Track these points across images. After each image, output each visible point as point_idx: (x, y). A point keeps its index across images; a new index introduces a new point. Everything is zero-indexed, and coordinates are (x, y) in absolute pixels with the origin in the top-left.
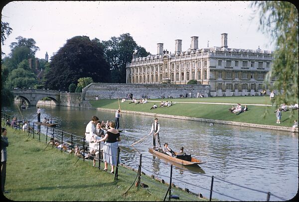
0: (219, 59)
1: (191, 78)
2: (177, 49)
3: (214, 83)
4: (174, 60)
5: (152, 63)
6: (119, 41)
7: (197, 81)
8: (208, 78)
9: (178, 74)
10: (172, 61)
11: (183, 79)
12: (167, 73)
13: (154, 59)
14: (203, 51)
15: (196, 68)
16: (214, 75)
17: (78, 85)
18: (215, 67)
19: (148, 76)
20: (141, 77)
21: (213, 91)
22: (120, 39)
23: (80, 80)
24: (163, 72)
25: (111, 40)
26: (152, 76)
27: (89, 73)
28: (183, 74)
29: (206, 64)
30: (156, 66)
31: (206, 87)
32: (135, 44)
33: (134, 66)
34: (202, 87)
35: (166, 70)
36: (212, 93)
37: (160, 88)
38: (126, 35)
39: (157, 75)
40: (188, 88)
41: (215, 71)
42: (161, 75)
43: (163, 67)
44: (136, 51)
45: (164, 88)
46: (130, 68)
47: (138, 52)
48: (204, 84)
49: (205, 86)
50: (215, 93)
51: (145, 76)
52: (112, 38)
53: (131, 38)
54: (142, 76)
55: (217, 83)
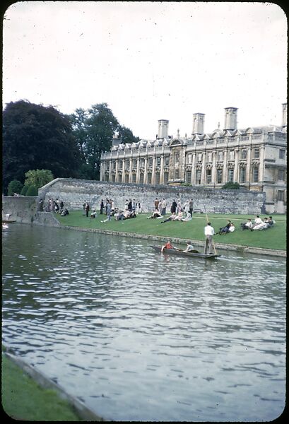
0: (281, 148)
1: (225, 180)
2: (196, 129)
3: (272, 190)
4: (193, 148)
5: (149, 153)
6: (90, 116)
7: (238, 185)
8: (261, 179)
9: (199, 171)
10: (189, 149)
11: (209, 181)
12: (177, 170)
13: (153, 146)
14: (251, 131)
15: (236, 163)
16: (271, 174)
17: (27, 182)
18: (274, 161)
19: (142, 175)
20: (127, 176)
21: (269, 204)
22: (91, 112)
23: (30, 173)
24: (171, 168)
25: (75, 113)
26: (150, 174)
27: (46, 162)
28: (209, 172)
29: (257, 155)
30: (158, 157)
31: (259, 195)
32: (115, 123)
33: (116, 157)
34: (251, 195)
35: (177, 164)
36: (268, 208)
37: (180, 194)
38: (102, 105)
39: (158, 174)
40: (228, 197)
41: (274, 167)
42: (166, 174)
43: (171, 160)
44: (117, 133)
45: (187, 195)
46: (107, 162)
47: (120, 135)
48: (252, 189)
49: (255, 193)
50: (273, 206)
51: (134, 175)
52: (77, 111)
53: (108, 111)
54: (131, 175)
55: (277, 189)
